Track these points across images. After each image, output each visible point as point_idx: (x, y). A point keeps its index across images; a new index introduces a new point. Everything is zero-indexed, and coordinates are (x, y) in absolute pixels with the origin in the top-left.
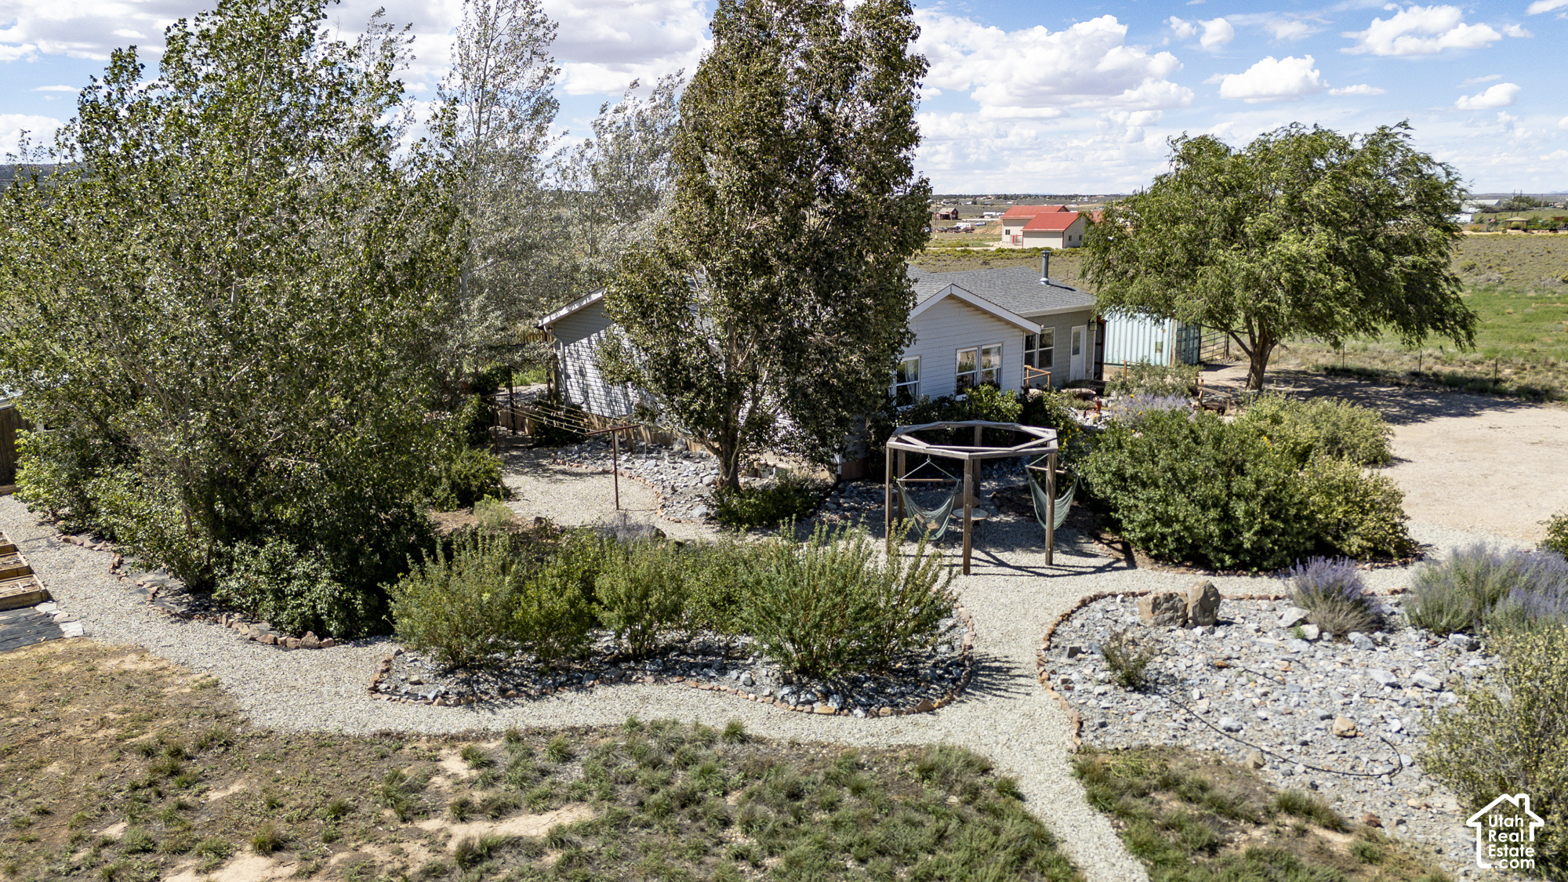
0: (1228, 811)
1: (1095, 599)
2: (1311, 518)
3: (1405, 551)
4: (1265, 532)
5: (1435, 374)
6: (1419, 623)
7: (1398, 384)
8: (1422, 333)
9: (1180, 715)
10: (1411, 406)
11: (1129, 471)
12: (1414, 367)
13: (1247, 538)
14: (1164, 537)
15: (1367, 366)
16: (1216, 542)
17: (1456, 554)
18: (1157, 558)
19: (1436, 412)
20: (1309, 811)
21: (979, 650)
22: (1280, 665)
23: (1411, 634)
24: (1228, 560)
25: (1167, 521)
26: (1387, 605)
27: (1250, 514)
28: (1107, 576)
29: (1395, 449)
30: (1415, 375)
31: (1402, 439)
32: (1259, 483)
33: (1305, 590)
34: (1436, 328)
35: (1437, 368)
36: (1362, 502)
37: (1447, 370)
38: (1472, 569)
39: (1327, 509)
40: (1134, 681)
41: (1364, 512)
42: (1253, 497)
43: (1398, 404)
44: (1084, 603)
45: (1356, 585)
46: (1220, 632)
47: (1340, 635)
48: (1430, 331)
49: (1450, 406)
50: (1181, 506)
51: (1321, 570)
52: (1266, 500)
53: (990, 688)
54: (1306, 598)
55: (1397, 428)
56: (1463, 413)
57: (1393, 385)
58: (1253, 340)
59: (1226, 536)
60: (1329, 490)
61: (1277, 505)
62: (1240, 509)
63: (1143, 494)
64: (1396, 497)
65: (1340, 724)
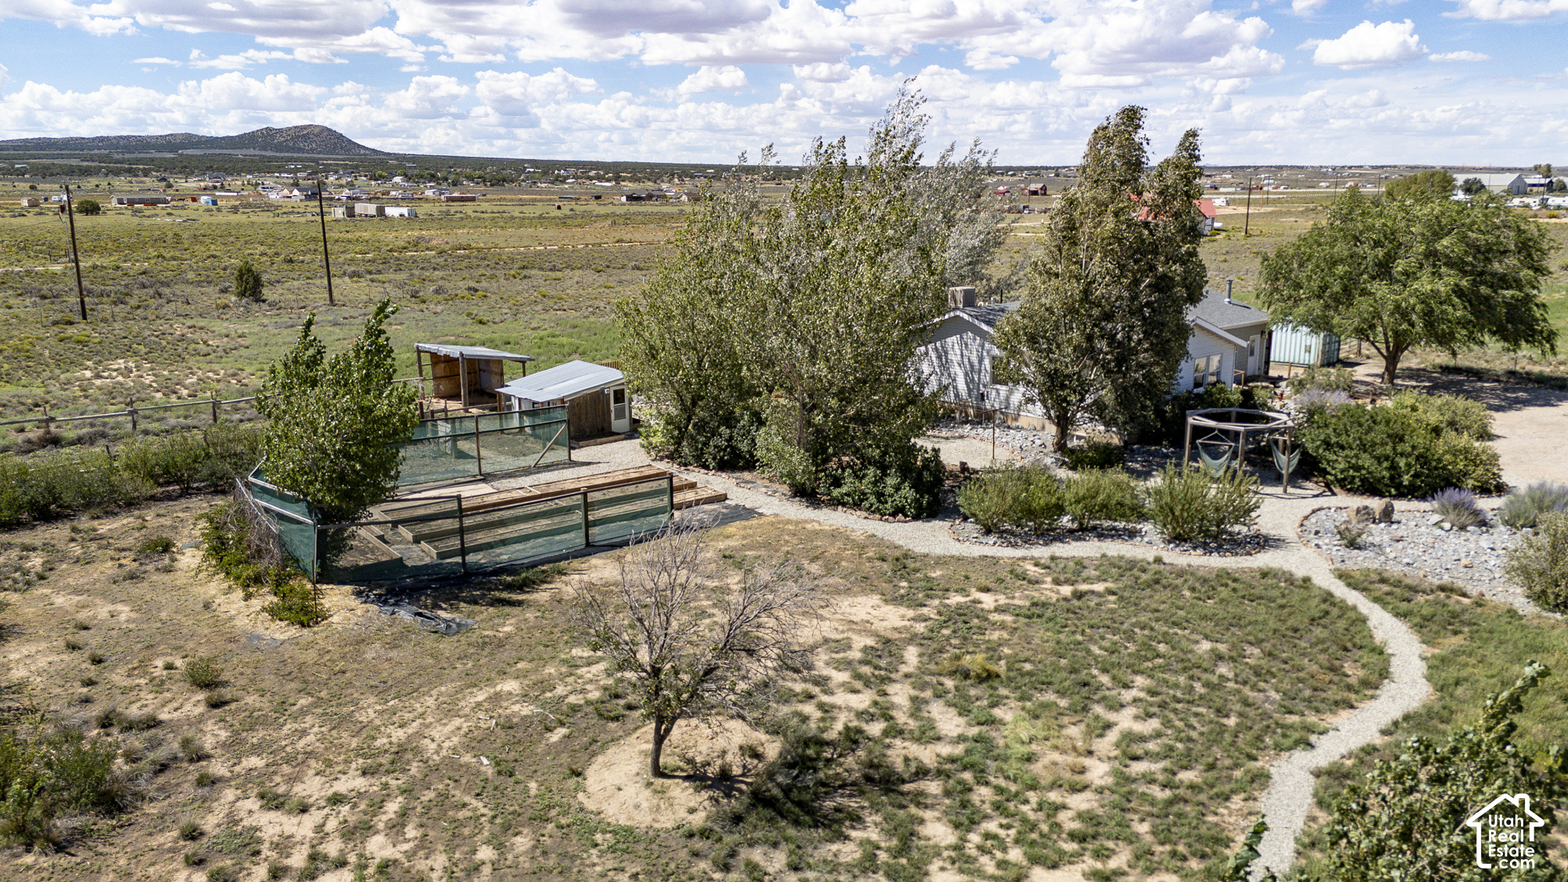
0: (1414, 590)
1: (1319, 510)
2: (1444, 468)
3: (1500, 489)
4: (1416, 476)
5: (1527, 373)
6: (1506, 523)
7: (1498, 381)
8: (1517, 345)
9: (1382, 558)
10: (1507, 398)
11: (1334, 440)
12: (1511, 367)
13: (1406, 479)
14: (1354, 477)
15: (1474, 365)
16: (1387, 481)
17: (1530, 488)
18: (1349, 490)
19: (1526, 403)
20: (1452, 590)
21: (1264, 531)
22: (1430, 540)
23: (1502, 528)
24: (1393, 491)
25: (1357, 468)
26: (1489, 516)
27: (1409, 465)
28: (1320, 499)
29: (1495, 429)
30: (1512, 373)
31: (1500, 422)
32: (1414, 447)
33: (1443, 505)
34: (1527, 341)
35: (1529, 368)
36: (1474, 460)
37: (1536, 369)
38: (1538, 494)
39: (1455, 463)
40: (1353, 544)
41: (1477, 466)
42: (1410, 455)
43: (1498, 397)
44: (1314, 512)
45: (1471, 503)
46: (1395, 526)
47: (1463, 528)
48: (1523, 344)
49: (1537, 398)
50: (1366, 461)
51: (1451, 494)
52: (1418, 458)
53: (1277, 547)
54: (1444, 511)
55: (1498, 415)
56: (1548, 404)
57: (1494, 381)
58: (1388, 348)
59: (1392, 478)
60: (1455, 452)
61: (1423, 459)
62: (1402, 463)
63: (1343, 454)
64: (1495, 457)
65: (1464, 562)
